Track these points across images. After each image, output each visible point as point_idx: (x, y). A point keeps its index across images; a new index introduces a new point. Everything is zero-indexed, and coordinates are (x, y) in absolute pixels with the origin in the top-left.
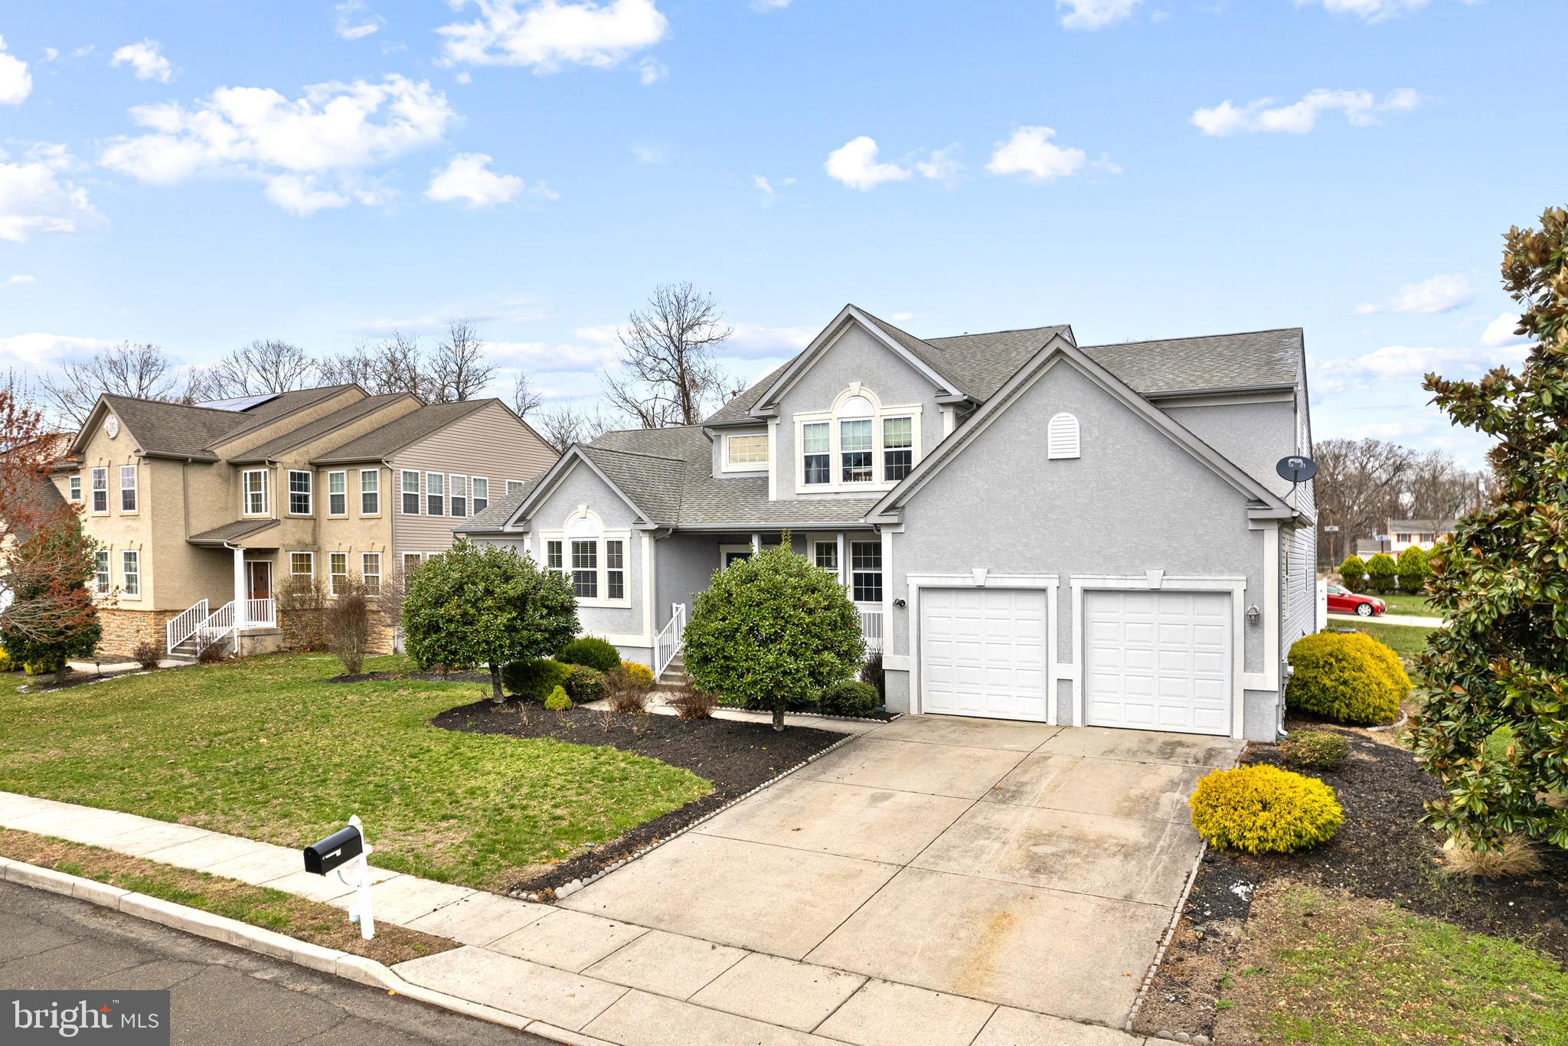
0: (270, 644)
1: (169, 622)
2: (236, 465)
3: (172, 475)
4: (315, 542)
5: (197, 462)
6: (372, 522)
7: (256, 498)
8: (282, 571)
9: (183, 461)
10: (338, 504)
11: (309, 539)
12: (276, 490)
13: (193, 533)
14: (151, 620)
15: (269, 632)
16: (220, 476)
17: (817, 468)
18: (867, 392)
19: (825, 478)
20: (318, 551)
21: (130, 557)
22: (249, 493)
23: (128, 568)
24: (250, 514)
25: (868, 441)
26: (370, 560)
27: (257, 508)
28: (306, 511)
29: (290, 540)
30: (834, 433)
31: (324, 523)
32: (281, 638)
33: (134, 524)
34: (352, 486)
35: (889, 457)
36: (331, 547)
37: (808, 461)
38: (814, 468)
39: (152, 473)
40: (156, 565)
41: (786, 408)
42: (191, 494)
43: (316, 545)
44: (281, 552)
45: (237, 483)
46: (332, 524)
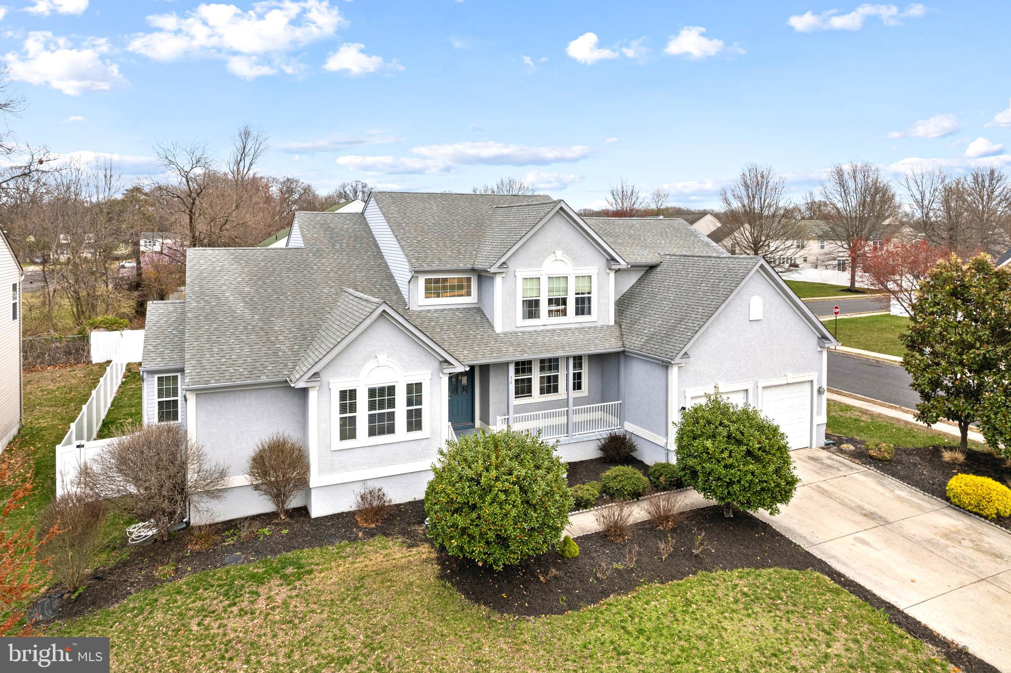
17: (532, 308)
18: (565, 258)
19: (536, 315)
25: (566, 290)
30: (544, 283)
35: (577, 301)
37: (525, 304)
38: (529, 309)
41: (511, 265)
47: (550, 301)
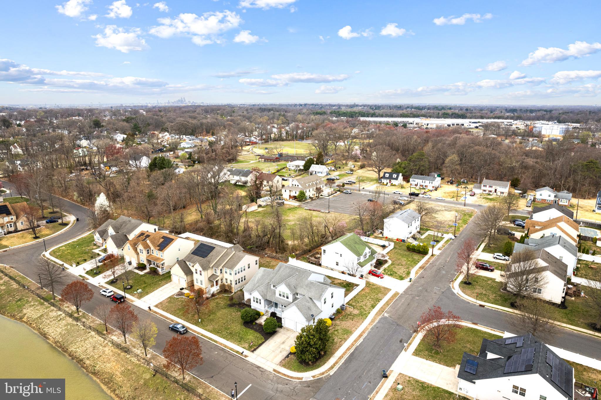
1: (207, 289)
2: (213, 267)
5: (208, 268)
6: (231, 276)
8: (219, 282)
10: (226, 272)
11: (223, 277)
12: (218, 271)
13: (209, 278)
14: (205, 289)
15: (218, 289)
16: (211, 269)
18: (285, 290)
20: (224, 279)
21: (201, 281)
22: (215, 271)
24: (215, 274)
25: (285, 294)
29: (220, 278)
30: (282, 292)
31: (224, 274)
32: (220, 290)
33: (202, 277)
34: (228, 270)
35: (287, 296)
37: (279, 293)
38: (280, 295)
40: (204, 282)
42: (208, 272)
44: (219, 280)
45: (213, 269)
46: (226, 275)
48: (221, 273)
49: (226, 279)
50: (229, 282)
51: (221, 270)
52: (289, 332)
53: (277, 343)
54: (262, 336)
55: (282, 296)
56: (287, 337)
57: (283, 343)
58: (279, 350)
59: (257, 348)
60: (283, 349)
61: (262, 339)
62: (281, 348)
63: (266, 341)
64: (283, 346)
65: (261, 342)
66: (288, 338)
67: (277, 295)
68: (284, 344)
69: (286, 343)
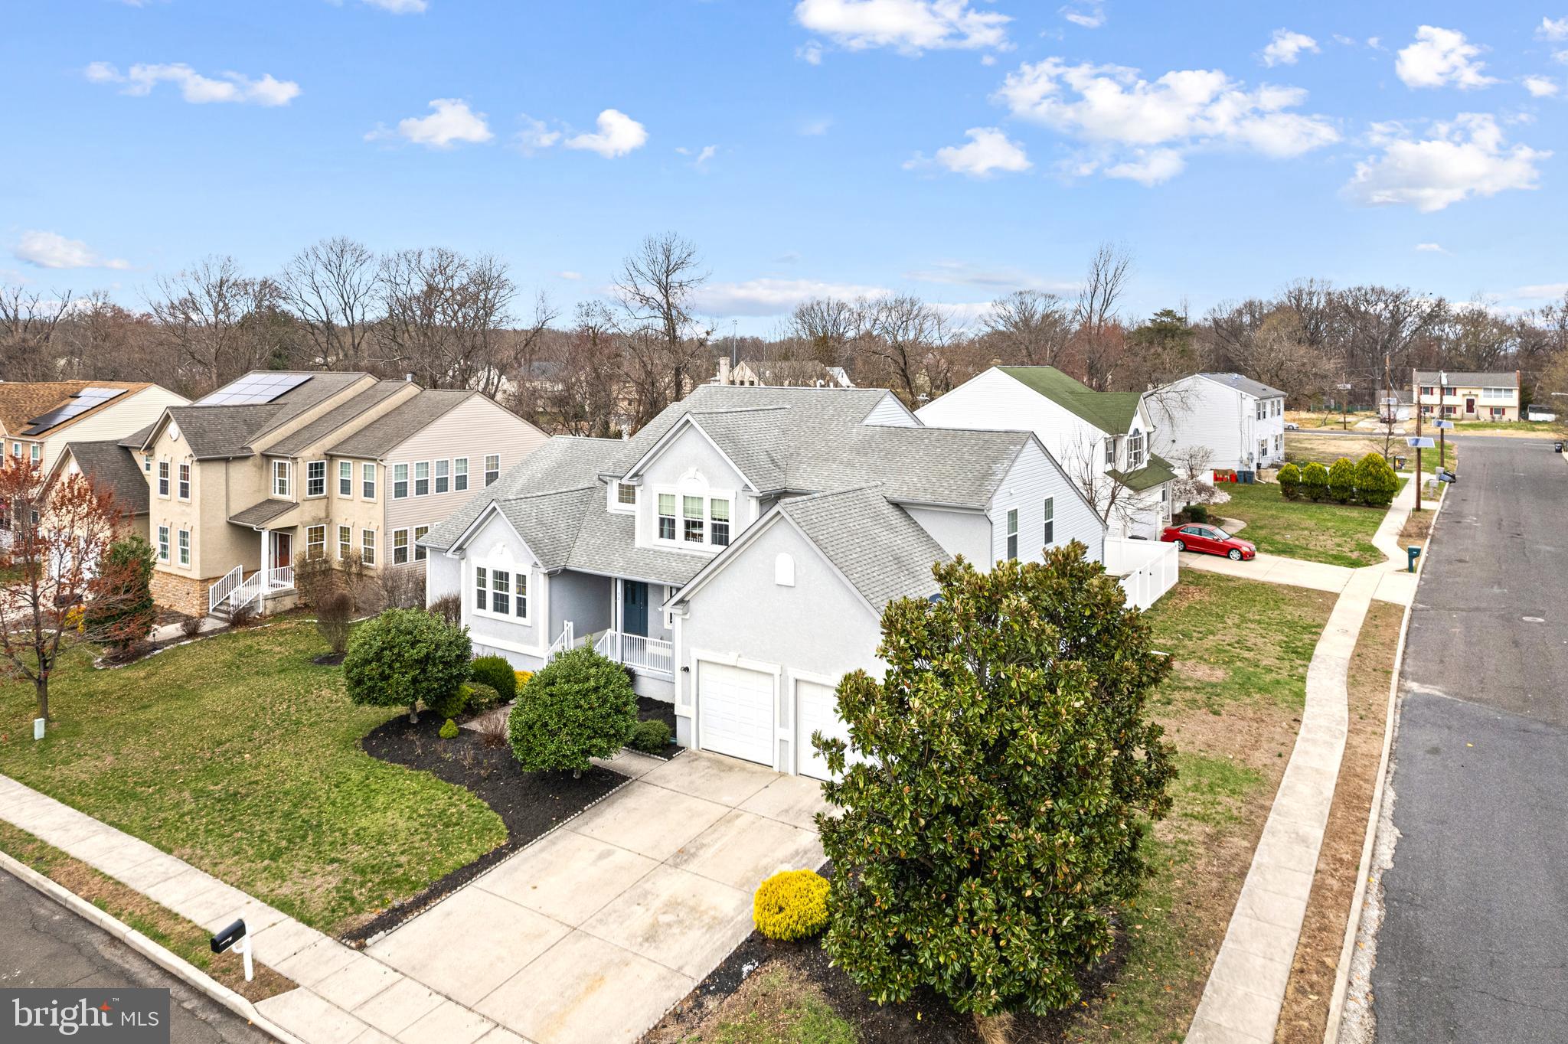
0: (288, 603)
1: (211, 588)
2: (267, 457)
3: (219, 470)
4: (327, 516)
5: (236, 459)
6: (370, 505)
7: (282, 483)
8: (300, 545)
9: (227, 460)
10: (345, 487)
11: (322, 514)
12: (298, 478)
13: (232, 514)
14: (197, 587)
15: (288, 593)
16: (255, 466)
17: (667, 527)
18: (699, 475)
19: (672, 536)
20: (330, 523)
21: (184, 534)
22: (277, 479)
23: (184, 543)
24: (277, 496)
25: (700, 513)
26: (368, 536)
27: (282, 491)
28: (321, 490)
29: (307, 518)
30: (679, 502)
31: (335, 501)
32: (297, 596)
33: (188, 510)
34: (357, 474)
35: (714, 527)
36: (340, 521)
37: (662, 521)
38: (666, 527)
39: (202, 472)
40: (203, 543)
41: (647, 478)
42: (231, 484)
43: (328, 518)
44: (300, 529)
45: (268, 469)
46: (341, 502)
47: (688, 524)
48: (316, 487)
49: (345, 532)
50: (357, 544)
51: (316, 469)
52: (735, 777)
53: (620, 857)
54: (494, 807)
55: (680, 529)
56: (720, 811)
57: (683, 856)
58: (640, 919)
59: (421, 903)
60: (672, 905)
61: (486, 829)
62: (657, 904)
63: (515, 846)
64: (673, 884)
65: (469, 856)
66: (725, 820)
67: (647, 535)
68: (692, 866)
69: (706, 854)
